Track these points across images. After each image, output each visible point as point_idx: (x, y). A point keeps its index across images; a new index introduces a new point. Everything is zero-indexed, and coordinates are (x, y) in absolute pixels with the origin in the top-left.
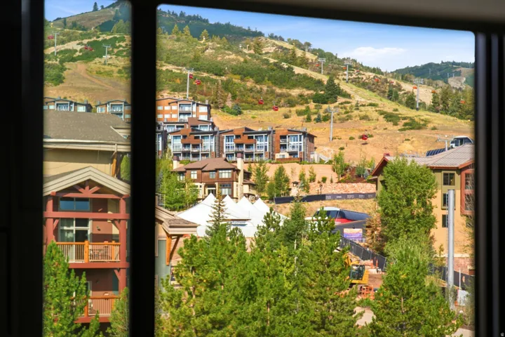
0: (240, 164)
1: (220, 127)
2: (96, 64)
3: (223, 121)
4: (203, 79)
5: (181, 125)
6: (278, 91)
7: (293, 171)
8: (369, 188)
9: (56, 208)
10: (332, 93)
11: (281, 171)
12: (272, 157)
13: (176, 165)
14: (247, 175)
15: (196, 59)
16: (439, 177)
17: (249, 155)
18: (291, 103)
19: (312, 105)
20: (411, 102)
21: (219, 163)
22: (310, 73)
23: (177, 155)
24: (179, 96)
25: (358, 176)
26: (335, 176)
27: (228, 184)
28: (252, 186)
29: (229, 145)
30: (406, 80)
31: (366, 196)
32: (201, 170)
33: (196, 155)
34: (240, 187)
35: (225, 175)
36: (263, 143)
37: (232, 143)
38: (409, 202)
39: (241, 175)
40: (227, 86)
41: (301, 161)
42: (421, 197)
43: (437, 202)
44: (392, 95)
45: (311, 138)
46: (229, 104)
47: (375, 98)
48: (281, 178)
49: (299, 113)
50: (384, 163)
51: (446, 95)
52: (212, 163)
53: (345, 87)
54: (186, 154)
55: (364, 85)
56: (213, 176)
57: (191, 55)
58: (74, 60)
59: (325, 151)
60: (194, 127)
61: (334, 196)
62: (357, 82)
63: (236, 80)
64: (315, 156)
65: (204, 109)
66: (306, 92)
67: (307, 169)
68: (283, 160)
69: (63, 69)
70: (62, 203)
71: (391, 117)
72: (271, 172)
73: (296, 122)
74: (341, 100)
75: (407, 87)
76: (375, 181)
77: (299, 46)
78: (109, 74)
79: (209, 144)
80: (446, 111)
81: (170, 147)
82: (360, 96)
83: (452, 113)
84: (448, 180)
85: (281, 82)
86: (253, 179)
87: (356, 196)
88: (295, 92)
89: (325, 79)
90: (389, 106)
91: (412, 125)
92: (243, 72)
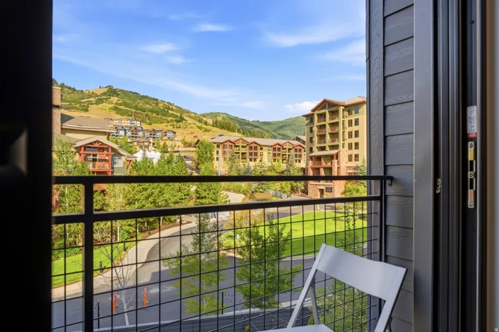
0: (151, 140)
1: (144, 128)
2: (101, 106)
3: (145, 127)
4: (138, 113)
5: (131, 127)
6: (164, 118)
7: (169, 143)
8: (194, 149)
9: (85, 150)
10: (182, 119)
11: (165, 143)
12: (162, 139)
13: (129, 140)
14: (154, 144)
15: (136, 106)
16: (215, 145)
17: (154, 138)
18: (168, 122)
19: (175, 123)
20: (206, 123)
21: (144, 140)
22: (173, 112)
23: (129, 137)
24: (130, 118)
25: (190, 146)
26: (182, 145)
27: (147, 147)
28: (155, 147)
29: (147, 134)
30: (204, 116)
31: (192, 151)
32: (138, 142)
33: (136, 137)
34: (151, 147)
35: (146, 144)
36: (159, 134)
37: (148, 134)
38: (206, 153)
39: (151, 144)
40: (147, 115)
41: (171, 140)
42: (210, 151)
43: (215, 153)
44: (200, 121)
45: (175, 133)
46: (147, 121)
47: (195, 122)
48: (165, 146)
49: (171, 125)
50: (199, 141)
51: (216, 122)
52: (142, 140)
53: (185, 118)
54: (133, 137)
55: (191, 118)
56: (142, 144)
57: (134, 105)
58: (92, 104)
59: (179, 137)
60: (136, 128)
61: (182, 151)
62: (189, 116)
63: (150, 114)
64: (176, 139)
65: (139, 122)
66: (173, 119)
67: (173, 143)
68: (166, 140)
69: (88, 107)
70: (87, 149)
71: (200, 128)
72: (162, 143)
73: (170, 128)
74: (184, 122)
75: (204, 119)
76: (195, 147)
77: (170, 104)
78: (105, 110)
79: (140, 134)
80: (216, 126)
81: (127, 134)
82: (190, 121)
83: (218, 127)
84: (218, 146)
85: (164, 115)
86: (155, 145)
87: (189, 151)
88: (169, 119)
89: (179, 115)
90: (199, 124)
91: (206, 130)
92: (152, 111)
